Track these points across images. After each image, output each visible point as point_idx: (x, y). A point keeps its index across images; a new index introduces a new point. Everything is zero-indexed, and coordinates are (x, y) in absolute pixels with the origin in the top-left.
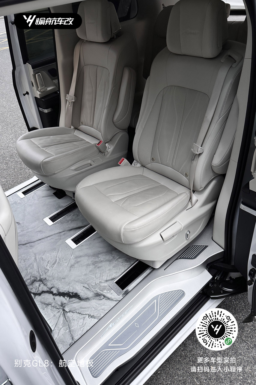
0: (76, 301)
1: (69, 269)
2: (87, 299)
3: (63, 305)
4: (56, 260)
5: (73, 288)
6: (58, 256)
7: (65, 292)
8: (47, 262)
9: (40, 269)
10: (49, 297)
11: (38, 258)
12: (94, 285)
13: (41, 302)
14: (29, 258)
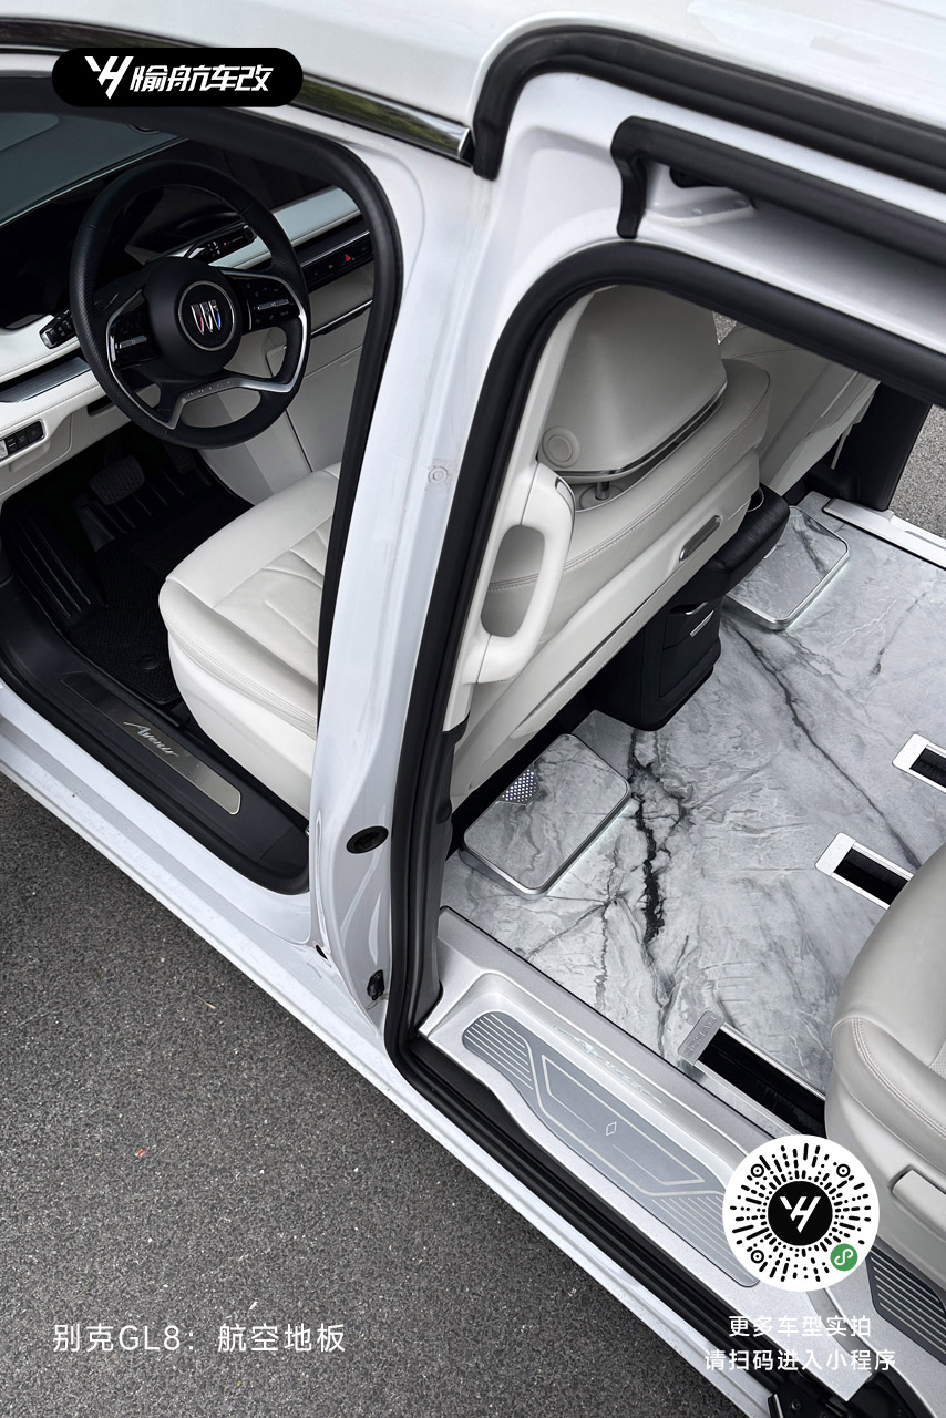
0: (639, 929)
1: (737, 877)
2: (650, 958)
3: (621, 897)
4: (762, 830)
5: (677, 909)
6: (778, 829)
7: (660, 892)
8: (748, 807)
9: (722, 796)
10: (637, 853)
11: (758, 779)
12: (700, 966)
13: (619, 839)
14: (753, 752)
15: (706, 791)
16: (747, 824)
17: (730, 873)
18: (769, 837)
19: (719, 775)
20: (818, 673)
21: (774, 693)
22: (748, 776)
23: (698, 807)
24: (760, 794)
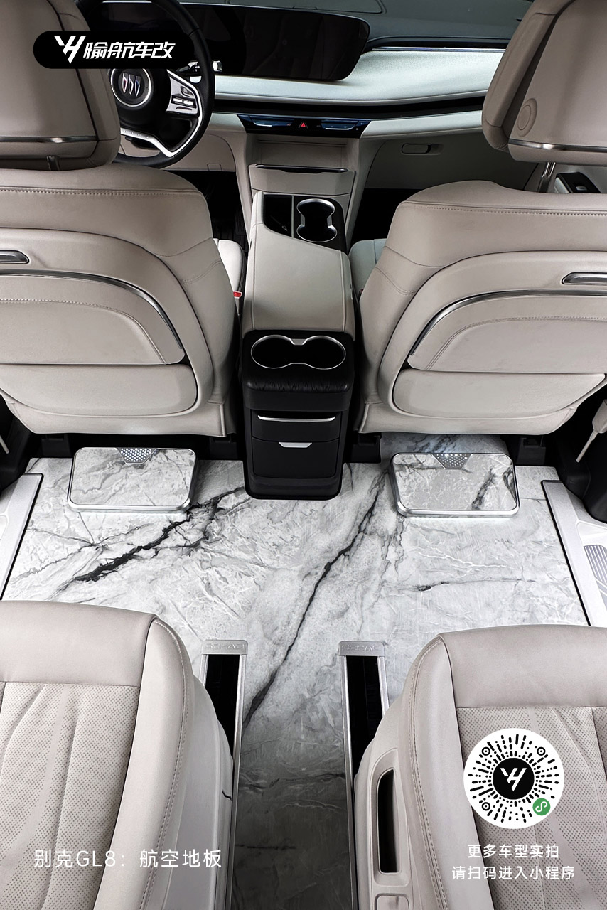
0: (84, 570)
2: (64, 587)
3: (103, 549)
4: (213, 595)
5: (113, 582)
6: (221, 603)
7: (121, 566)
8: (227, 577)
9: (226, 558)
10: (144, 539)
13: (148, 524)
14: (278, 555)
15: (222, 548)
16: (213, 584)
17: (164, 595)
18: (211, 601)
19: (242, 548)
20: (384, 556)
21: (343, 541)
22: (255, 563)
23: (206, 550)
24: (244, 578)
